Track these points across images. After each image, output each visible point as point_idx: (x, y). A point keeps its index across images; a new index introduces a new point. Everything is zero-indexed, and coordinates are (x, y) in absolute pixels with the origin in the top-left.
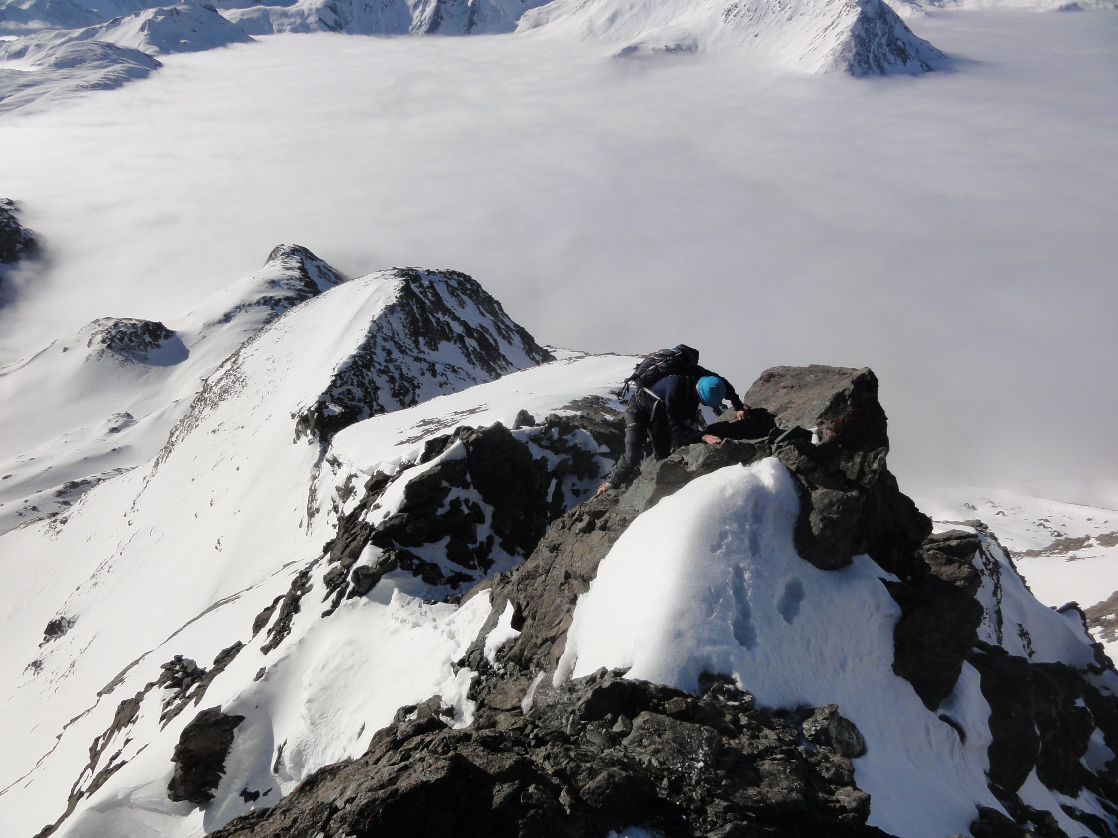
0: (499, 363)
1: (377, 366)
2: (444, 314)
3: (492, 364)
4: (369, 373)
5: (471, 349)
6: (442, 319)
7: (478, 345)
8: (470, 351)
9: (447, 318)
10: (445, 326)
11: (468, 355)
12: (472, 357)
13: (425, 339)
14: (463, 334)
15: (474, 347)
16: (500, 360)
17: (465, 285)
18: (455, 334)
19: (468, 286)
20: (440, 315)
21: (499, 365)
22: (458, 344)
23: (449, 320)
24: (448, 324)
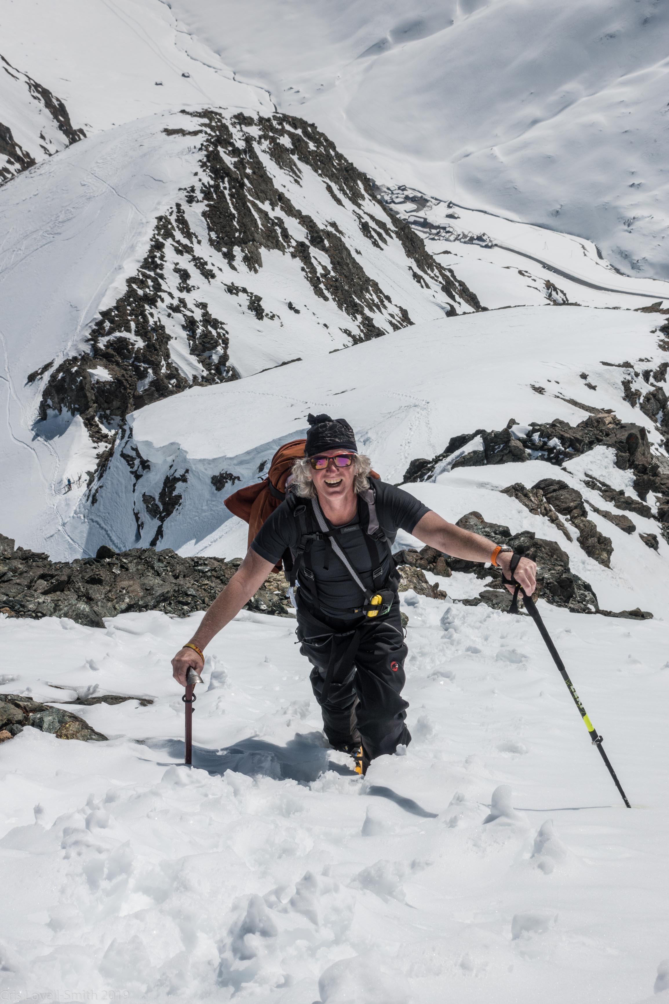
0: (368, 296)
1: (168, 300)
2: (273, 205)
3: (357, 300)
4: (153, 311)
5: (320, 270)
6: (272, 215)
7: (332, 263)
8: (318, 275)
9: (277, 213)
10: (277, 228)
11: (314, 282)
12: (322, 286)
13: (243, 251)
14: (307, 243)
15: (325, 268)
16: (368, 291)
17: (307, 143)
18: (294, 244)
19: (312, 146)
20: (266, 206)
21: (366, 301)
22: (298, 263)
23: (282, 215)
24: (281, 223)
